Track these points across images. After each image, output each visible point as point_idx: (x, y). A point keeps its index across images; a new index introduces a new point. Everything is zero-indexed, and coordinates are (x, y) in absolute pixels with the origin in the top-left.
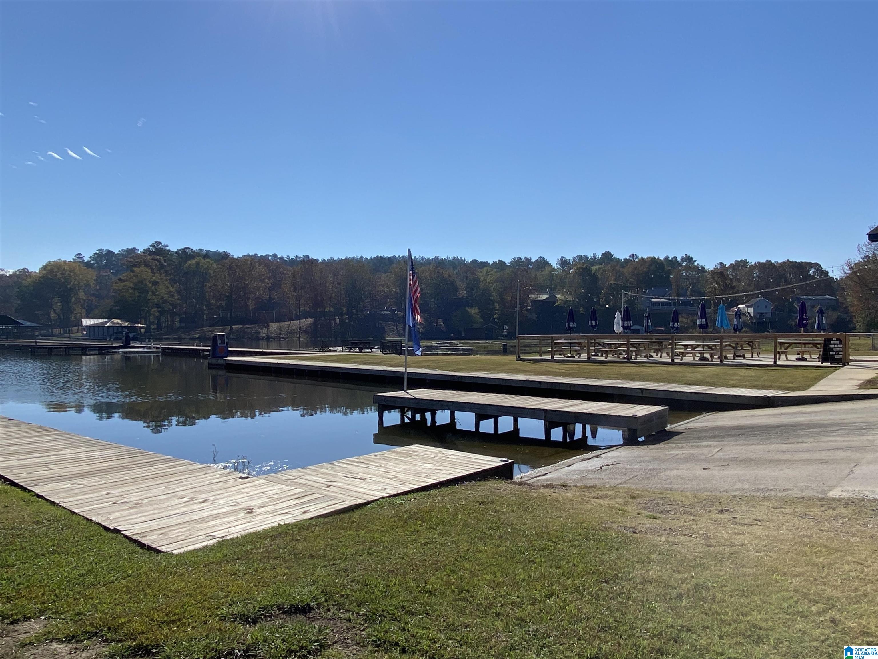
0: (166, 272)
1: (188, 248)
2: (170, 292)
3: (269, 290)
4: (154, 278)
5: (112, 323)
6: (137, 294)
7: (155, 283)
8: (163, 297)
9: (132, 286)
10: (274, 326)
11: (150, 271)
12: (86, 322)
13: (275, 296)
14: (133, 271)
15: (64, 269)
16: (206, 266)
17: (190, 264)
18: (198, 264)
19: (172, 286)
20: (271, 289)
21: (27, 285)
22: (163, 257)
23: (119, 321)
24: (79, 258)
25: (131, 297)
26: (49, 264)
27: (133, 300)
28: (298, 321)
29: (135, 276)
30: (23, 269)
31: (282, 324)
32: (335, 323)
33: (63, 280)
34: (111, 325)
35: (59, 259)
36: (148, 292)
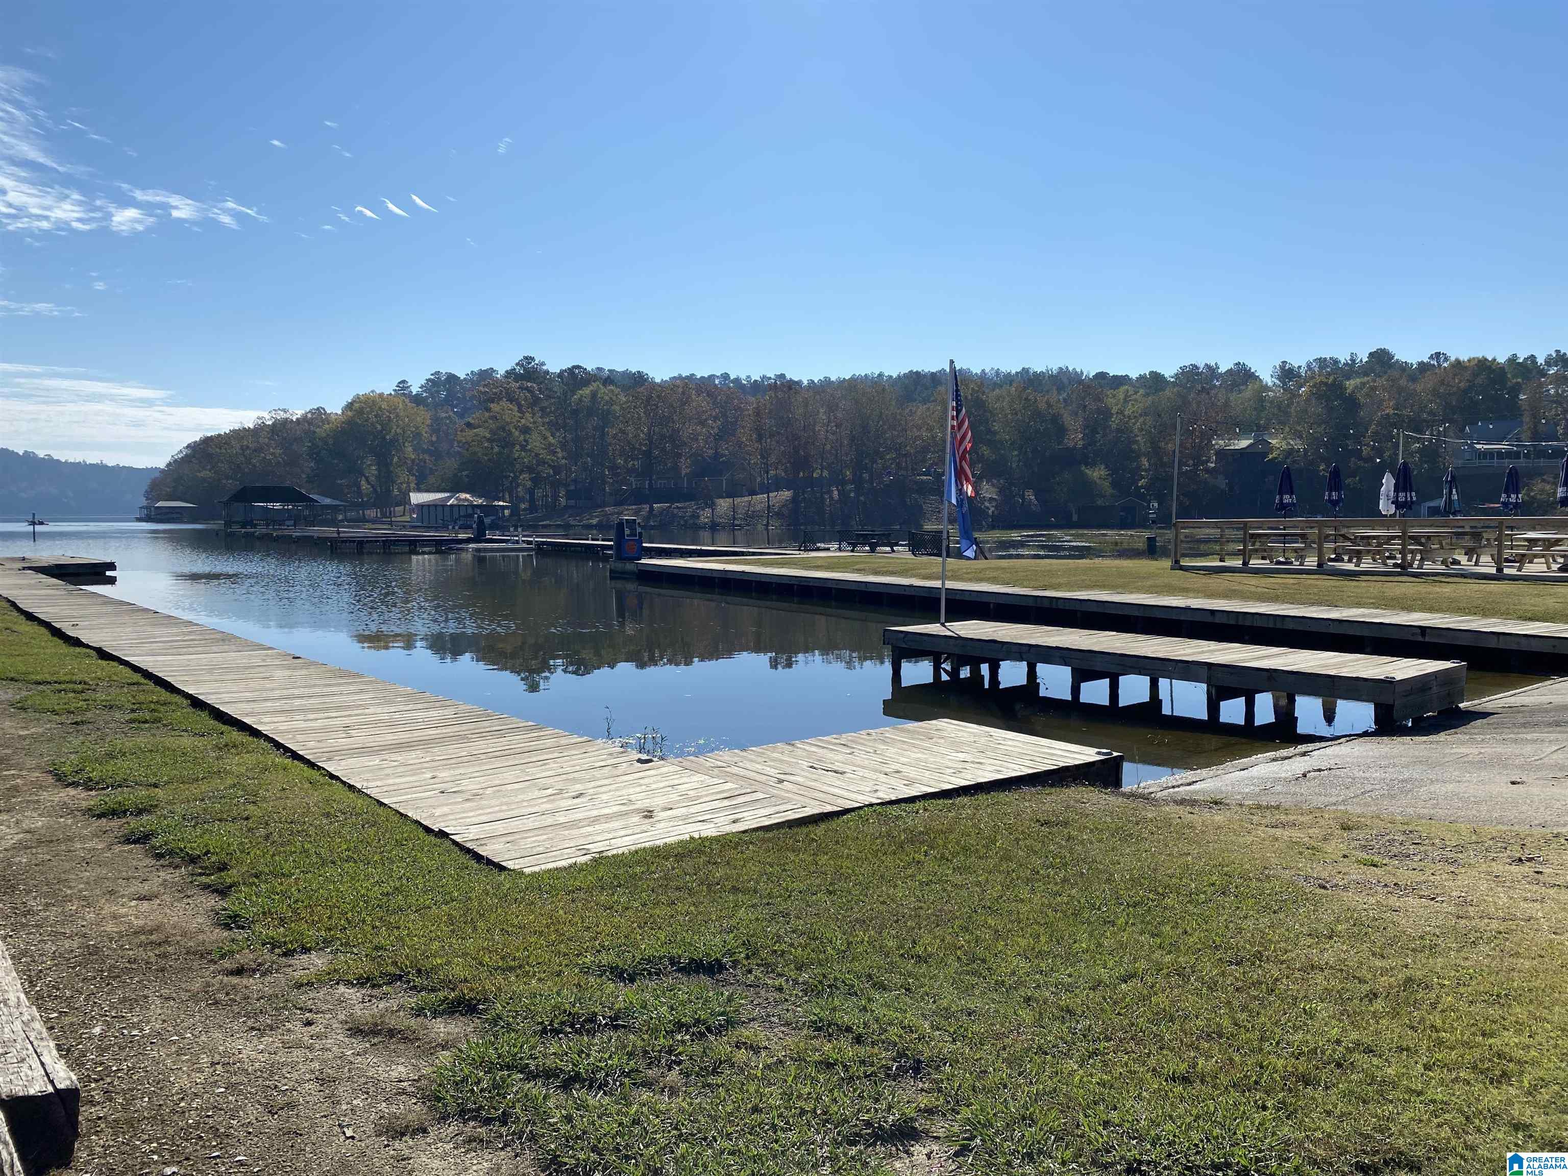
0: (543, 409)
1: (578, 367)
2: (550, 444)
3: (715, 439)
4: (523, 421)
5: (457, 499)
6: (496, 449)
7: (525, 430)
8: (537, 455)
9: (488, 435)
10: (723, 505)
11: (516, 409)
12: (417, 498)
13: (725, 449)
14: (488, 410)
15: (380, 408)
16: (607, 398)
17: (582, 396)
18: (594, 395)
19: (553, 435)
20: (719, 438)
21: (324, 435)
22: (539, 384)
23: (468, 496)
24: (402, 389)
25: (486, 455)
26: (357, 399)
27: (489, 460)
28: (765, 496)
29: (491, 418)
30: (318, 409)
31: (738, 500)
32: (831, 498)
33: (379, 427)
34: (455, 502)
35: (372, 392)
36: (513, 445)
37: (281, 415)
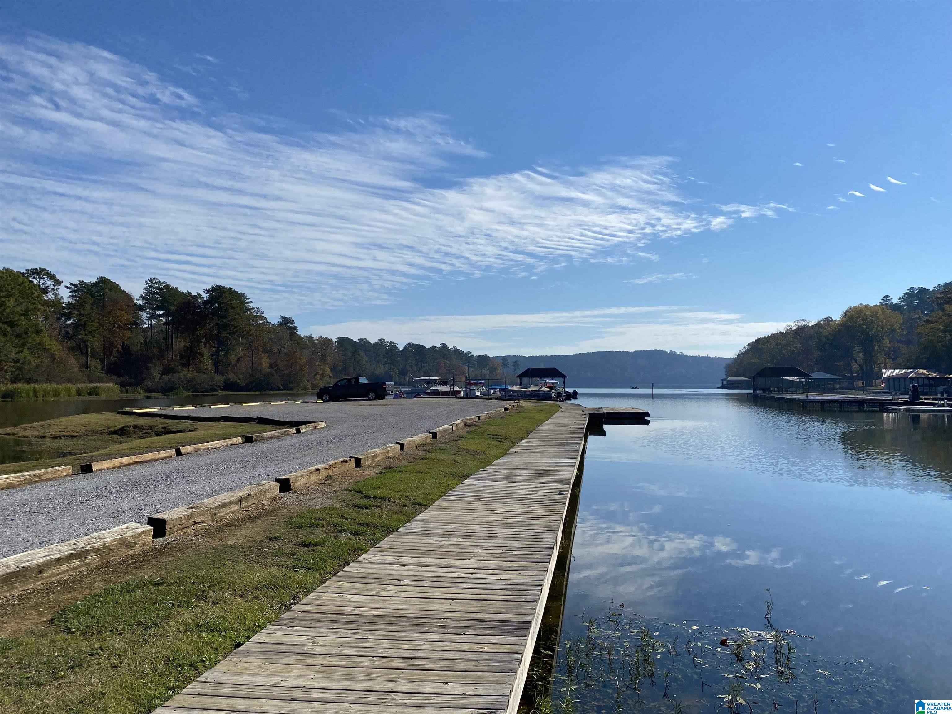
5: (916, 373)
6: (948, 337)
9: (942, 328)
12: (887, 373)
15: (865, 314)
23: (925, 371)
24: (886, 301)
25: (940, 342)
26: (850, 310)
33: (864, 327)
34: (914, 376)
35: (861, 304)
37: (802, 323)
